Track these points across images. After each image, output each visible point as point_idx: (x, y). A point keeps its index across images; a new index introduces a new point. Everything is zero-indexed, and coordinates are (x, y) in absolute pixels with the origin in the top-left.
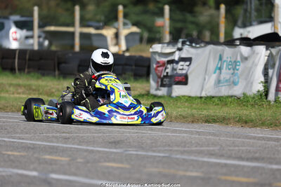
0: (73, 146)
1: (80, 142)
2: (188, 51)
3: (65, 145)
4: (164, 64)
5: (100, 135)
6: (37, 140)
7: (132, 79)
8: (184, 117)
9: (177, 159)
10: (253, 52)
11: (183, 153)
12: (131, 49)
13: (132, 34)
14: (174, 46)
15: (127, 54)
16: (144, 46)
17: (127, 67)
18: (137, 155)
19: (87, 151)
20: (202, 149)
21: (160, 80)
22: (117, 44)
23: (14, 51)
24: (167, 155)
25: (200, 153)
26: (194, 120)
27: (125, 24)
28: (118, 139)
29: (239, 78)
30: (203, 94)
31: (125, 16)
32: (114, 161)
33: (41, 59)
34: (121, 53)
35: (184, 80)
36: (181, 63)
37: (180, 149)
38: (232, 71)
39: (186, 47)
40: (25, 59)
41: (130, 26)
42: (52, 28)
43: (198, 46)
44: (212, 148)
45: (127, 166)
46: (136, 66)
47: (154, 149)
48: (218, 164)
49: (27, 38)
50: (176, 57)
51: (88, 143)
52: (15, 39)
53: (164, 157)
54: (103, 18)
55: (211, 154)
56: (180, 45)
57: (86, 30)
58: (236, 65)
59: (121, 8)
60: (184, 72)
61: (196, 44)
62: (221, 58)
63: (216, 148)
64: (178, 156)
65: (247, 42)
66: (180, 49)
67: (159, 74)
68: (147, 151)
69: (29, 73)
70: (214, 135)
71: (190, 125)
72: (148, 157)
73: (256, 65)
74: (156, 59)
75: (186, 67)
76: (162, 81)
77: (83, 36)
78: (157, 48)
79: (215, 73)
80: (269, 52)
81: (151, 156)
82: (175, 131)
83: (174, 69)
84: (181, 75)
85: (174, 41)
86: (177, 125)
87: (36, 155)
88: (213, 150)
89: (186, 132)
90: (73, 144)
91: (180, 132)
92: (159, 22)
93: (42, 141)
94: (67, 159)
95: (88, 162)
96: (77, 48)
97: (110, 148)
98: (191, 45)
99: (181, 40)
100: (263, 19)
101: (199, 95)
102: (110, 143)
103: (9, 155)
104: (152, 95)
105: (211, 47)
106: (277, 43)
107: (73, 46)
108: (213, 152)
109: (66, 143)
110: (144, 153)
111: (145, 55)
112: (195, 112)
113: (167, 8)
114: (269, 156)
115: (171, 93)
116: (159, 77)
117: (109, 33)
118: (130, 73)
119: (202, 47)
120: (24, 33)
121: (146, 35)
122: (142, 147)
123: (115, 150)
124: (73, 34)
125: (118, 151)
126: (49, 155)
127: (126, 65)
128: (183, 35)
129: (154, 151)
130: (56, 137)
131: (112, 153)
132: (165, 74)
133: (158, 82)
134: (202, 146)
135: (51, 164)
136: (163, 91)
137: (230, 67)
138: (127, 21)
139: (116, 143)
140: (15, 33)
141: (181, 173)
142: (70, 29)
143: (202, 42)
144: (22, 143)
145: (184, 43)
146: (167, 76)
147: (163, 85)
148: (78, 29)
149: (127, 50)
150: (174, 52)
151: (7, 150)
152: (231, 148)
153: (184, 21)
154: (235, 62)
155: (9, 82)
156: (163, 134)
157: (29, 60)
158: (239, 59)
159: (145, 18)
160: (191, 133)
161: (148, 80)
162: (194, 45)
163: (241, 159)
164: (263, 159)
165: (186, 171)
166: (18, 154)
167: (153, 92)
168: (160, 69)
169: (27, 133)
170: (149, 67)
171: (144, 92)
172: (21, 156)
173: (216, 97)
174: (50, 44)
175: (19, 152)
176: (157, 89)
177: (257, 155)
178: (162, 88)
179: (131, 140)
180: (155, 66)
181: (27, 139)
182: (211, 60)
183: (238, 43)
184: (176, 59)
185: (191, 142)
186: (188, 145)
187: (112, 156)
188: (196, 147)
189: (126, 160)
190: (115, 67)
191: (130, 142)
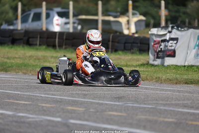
0: (89, 100)
1: (94, 97)
2: (175, 33)
3: (83, 100)
4: (159, 43)
5: (109, 92)
6: (65, 96)
7: (138, 52)
8: (170, 80)
9: (161, 109)
11: (165, 105)
12: (139, 32)
13: (140, 21)
14: (166, 29)
15: (136, 35)
17: (134, 45)
18: (133, 106)
19: (98, 103)
20: (179, 102)
21: (156, 54)
22: (129, 29)
23: (55, 33)
24: (154, 107)
25: (177, 105)
26: (177, 82)
30: (186, 64)
31: (134, 8)
32: (116, 111)
33: (74, 39)
34: (131, 34)
35: (173, 54)
36: (171, 42)
37: (164, 102)
39: (174, 31)
40: (63, 39)
41: (138, 15)
42: (84, 17)
43: (182, 29)
44: (186, 102)
45: (125, 114)
46: (141, 43)
47: (145, 102)
48: (189, 113)
49: (66, 23)
50: (167, 38)
51: (100, 98)
52: (58, 25)
53: (151, 108)
54: (119, 9)
55: (185, 106)
56: (170, 29)
57: (107, 18)
59: (130, 2)
60: (173, 48)
61: (181, 28)
63: (189, 102)
64: (161, 108)
66: (170, 32)
67: (155, 49)
68: (140, 104)
69: (66, 48)
70: (190, 92)
71: (174, 86)
72: (140, 108)
74: (153, 39)
75: (174, 45)
76: (158, 54)
77: (104, 22)
78: (154, 31)
79: (194, 48)
81: (143, 108)
82: (163, 90)
83: (166, 46)
84: (171, 50)
86: (165, 85)
87: (62, 107)
88: (187, 103)
89: (170, 90)
90: (89, 99)
91: (167, 90)
93: (68, 97)
94: (83, 109)
95: (98, 112)
97: (114, 102)
98: (178, 29)
99: (170, 26)
101: (183, 64)
102: (115, 98)
103: (43, 107)
104: (151, 64)
105: (191, 30)
108: (186, 105)
109: (84, 98)
110: (138, 105)
111: (148, 36)
112: (178, 76)
113: (163, 2)
115: (164, 63)
116: (156, 52)
117: (123, 20)
118: (137, 49)
119: (186, 30)
120: (64, 20)
121: (152, 22)
122: (137, 101)
123: (118, 103)
124: (97, 21)
125: (120, 103)
126: (71, 106)
127: (134, 43)
129: (145, 104)
130: (78, 94)
131: (115, 105)
132: (160, 50)
133: (155, 55)
135: (72, 113)
136: (158, 62)
138: (135, 12)
139: (119, 98)
140: (57, 20)
141: (161, 119)
142: (95, 18)
143: (185, 27)
144: (54, 98)
145: (173, 28)
146: (161, 51)
147: (158, 57)
148: (100, 18)
150: (166, 34)
151: (42, 103)
155: (51, 55)
156: (154, 92)
157: (66, 39)
160: (174, 91)
161: (149, 54)
162: (180, 29)
165: (165, 118)
166: (50, 106)
167: (151, 62)
168: (156, 46)
169: (58, 91)
170: (149, 45)
171: (145, 62)
172: (51, 107)
173: (195, 66)
174: (82, 28)
175: (51, 104)
176: (154, 60)
178: (158, 60)
179: (130, 96)
180: (152, 44)
181: (57, 95)
182: (192, 39)
184: (168, 39)
185: (172, 98)
186: (169, 100)
187: (115, 108)
188: (175, 101)
189: (125, 110)
190: (126, 45)
191: (129, 98)
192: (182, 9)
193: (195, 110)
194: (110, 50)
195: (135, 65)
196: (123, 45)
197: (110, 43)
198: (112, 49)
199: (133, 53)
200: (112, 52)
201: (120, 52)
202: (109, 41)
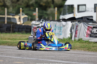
0: (4, 56)
1: (7, 55)
3: (1, 56)
4: (36, 28)
5: (14, 52)
7: (25, 33)
9: (40, 60)
10: (67, 24)
11: (42, 58)
12: (25, 23)
13: (25, 18)
14: (39, 22)
15: (23, 25)
16: (29, 22)
17: (23, 29)
18: (26, 59)
19: (9, 58)
20: (49, 57)
21: (34, 33)
22: (20, 21)
25: (48, 58)
27: (22, 14)
28: (20, 54)
29: (62, 32)
31: (23, 11)
32: (19, 61)
34: (21, 24)
37: (41, 57)
38: (59, 30)
41: (24, 15)
44: (52, 57)
45: (23, 63)
46: (26, 29)
47: (33, 57)
50: (40, 26)
51: (9, 55)
53: (36, 60)
54: (15, 12)
55: (52, 59)
56: (41, 21)
57: (9, 16)
58: (61, 28)
59: (21, 9)
61: (47, 21)
62: (55, 26)
63: (54, 57)
64: (41, 59)
65: (64, 20)
66: (41, 23)
67: (34, 31)
68: (30, 58)
72: (30, 60)
73: (68, 28)
74: (33, 26)
76: (35, 34)
77: (8, 18)
78: (34, 22)
80: (72, 23)
81: (31, 60)
85: (39, 20)
88: (53, 57)
90: (5, 55)
92: (34, 13)
94: (3, 61)
95: (10, 62)
96: (6, 23)
97: (17, 57)
98: (45, 21)
99: (42, 20)
100: (70, 12)
102: (17, 55)
105: (52, 22)
106: (75, 21)
107: (4, 22)
108: (53, 58)
109: (2, 55)
111: (30, 25)
113: (37, 9)
114: (72, 59)
116: (34, 32)
117: (17, 17)
118: (24, 31)
121: (30, 18)
122: (28, 56)
123: (19, 58)
124: (4, 18)
125: (20, 58)
127: (23, 28)
128: (43, 18)
129: (32, 58)
131: (18, 58)
132: (36, 31)
134: (49, 56)
137: (59, 29)
138: (23, 13)
142: (3, 16)
143: (49, 20)
145: (43, 21)
148: (6, 16)
149: (23, 23)
150: (40, 24)
152: (59, 57)
153: (43, 13)
154: (61, 27)
158: (62, 26)
159: (30, 12)
161: (30, 34)
163: (62, 60)
164: (70, 60)
168: (34, 29)
170: (31, 29)
177: (68, 59)
180: (33, 29)
183: (61, 20)
185: (45, 55)
186: (44, 56)
187: (18, 60)
188: (47, 56)
189: (23, 61)
190: (19, 29)
191: (24, 55)
192: (45, 12)
193: (57, 60)
194: (11, 32)
195: (24, 39)
196: (18, 29)
197: (11, 29)
198: (12, 31)
199: (22, 33)
200: (12, 33)
201: (16, 33)
202: (11, 27)
